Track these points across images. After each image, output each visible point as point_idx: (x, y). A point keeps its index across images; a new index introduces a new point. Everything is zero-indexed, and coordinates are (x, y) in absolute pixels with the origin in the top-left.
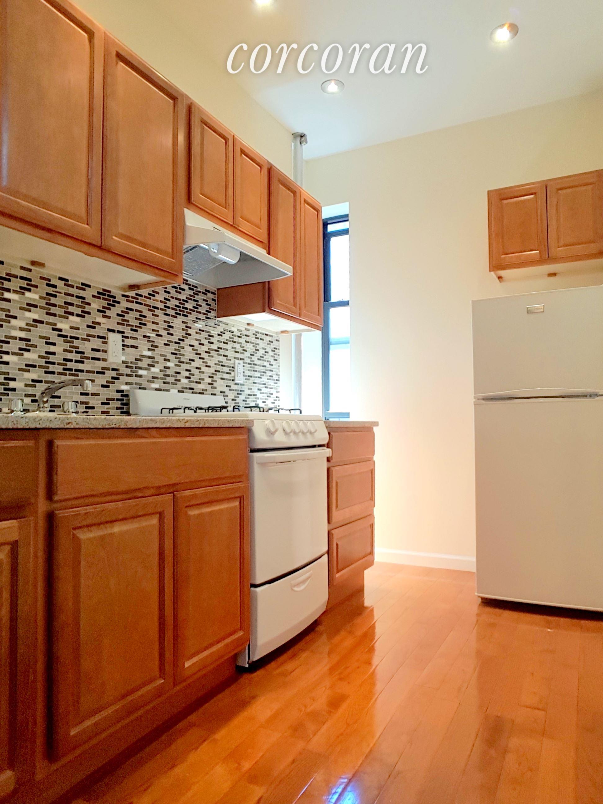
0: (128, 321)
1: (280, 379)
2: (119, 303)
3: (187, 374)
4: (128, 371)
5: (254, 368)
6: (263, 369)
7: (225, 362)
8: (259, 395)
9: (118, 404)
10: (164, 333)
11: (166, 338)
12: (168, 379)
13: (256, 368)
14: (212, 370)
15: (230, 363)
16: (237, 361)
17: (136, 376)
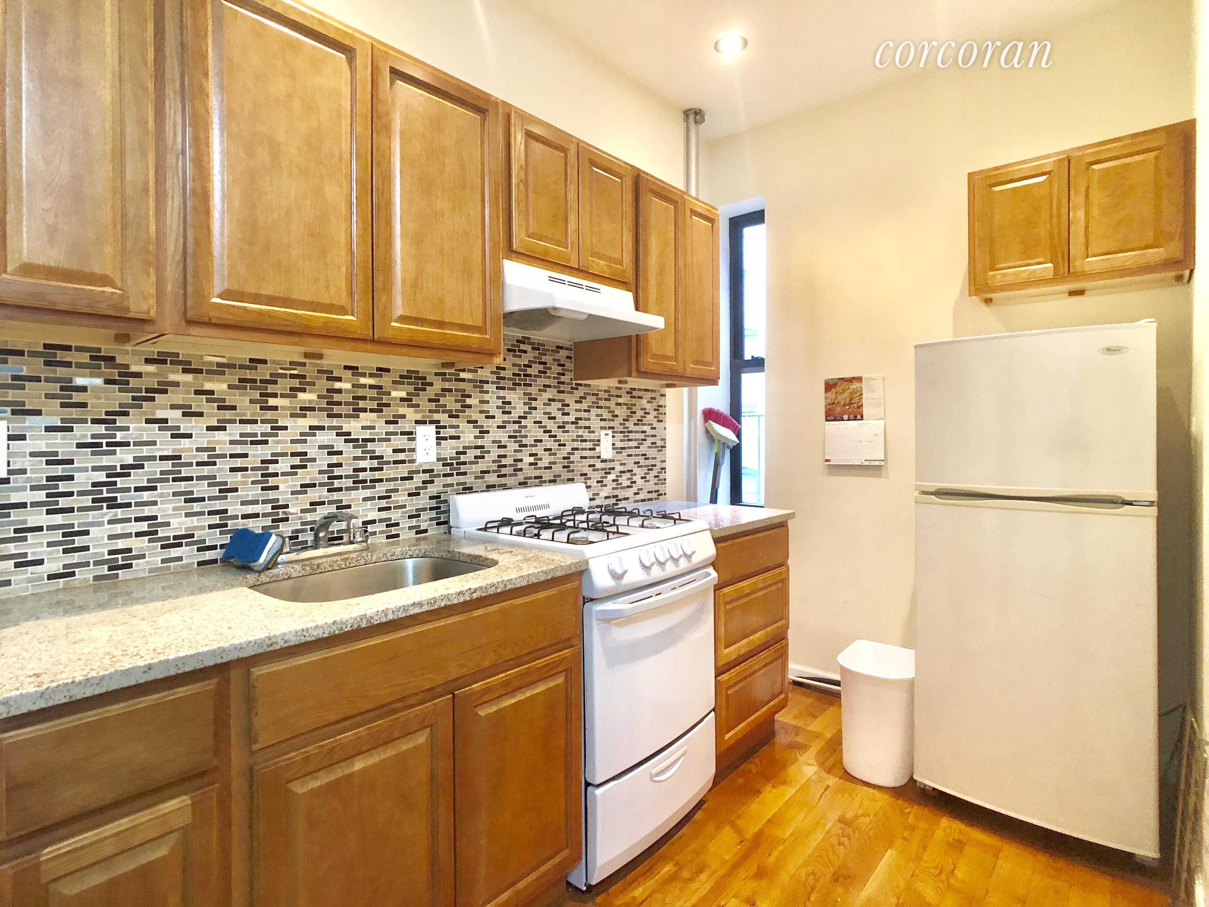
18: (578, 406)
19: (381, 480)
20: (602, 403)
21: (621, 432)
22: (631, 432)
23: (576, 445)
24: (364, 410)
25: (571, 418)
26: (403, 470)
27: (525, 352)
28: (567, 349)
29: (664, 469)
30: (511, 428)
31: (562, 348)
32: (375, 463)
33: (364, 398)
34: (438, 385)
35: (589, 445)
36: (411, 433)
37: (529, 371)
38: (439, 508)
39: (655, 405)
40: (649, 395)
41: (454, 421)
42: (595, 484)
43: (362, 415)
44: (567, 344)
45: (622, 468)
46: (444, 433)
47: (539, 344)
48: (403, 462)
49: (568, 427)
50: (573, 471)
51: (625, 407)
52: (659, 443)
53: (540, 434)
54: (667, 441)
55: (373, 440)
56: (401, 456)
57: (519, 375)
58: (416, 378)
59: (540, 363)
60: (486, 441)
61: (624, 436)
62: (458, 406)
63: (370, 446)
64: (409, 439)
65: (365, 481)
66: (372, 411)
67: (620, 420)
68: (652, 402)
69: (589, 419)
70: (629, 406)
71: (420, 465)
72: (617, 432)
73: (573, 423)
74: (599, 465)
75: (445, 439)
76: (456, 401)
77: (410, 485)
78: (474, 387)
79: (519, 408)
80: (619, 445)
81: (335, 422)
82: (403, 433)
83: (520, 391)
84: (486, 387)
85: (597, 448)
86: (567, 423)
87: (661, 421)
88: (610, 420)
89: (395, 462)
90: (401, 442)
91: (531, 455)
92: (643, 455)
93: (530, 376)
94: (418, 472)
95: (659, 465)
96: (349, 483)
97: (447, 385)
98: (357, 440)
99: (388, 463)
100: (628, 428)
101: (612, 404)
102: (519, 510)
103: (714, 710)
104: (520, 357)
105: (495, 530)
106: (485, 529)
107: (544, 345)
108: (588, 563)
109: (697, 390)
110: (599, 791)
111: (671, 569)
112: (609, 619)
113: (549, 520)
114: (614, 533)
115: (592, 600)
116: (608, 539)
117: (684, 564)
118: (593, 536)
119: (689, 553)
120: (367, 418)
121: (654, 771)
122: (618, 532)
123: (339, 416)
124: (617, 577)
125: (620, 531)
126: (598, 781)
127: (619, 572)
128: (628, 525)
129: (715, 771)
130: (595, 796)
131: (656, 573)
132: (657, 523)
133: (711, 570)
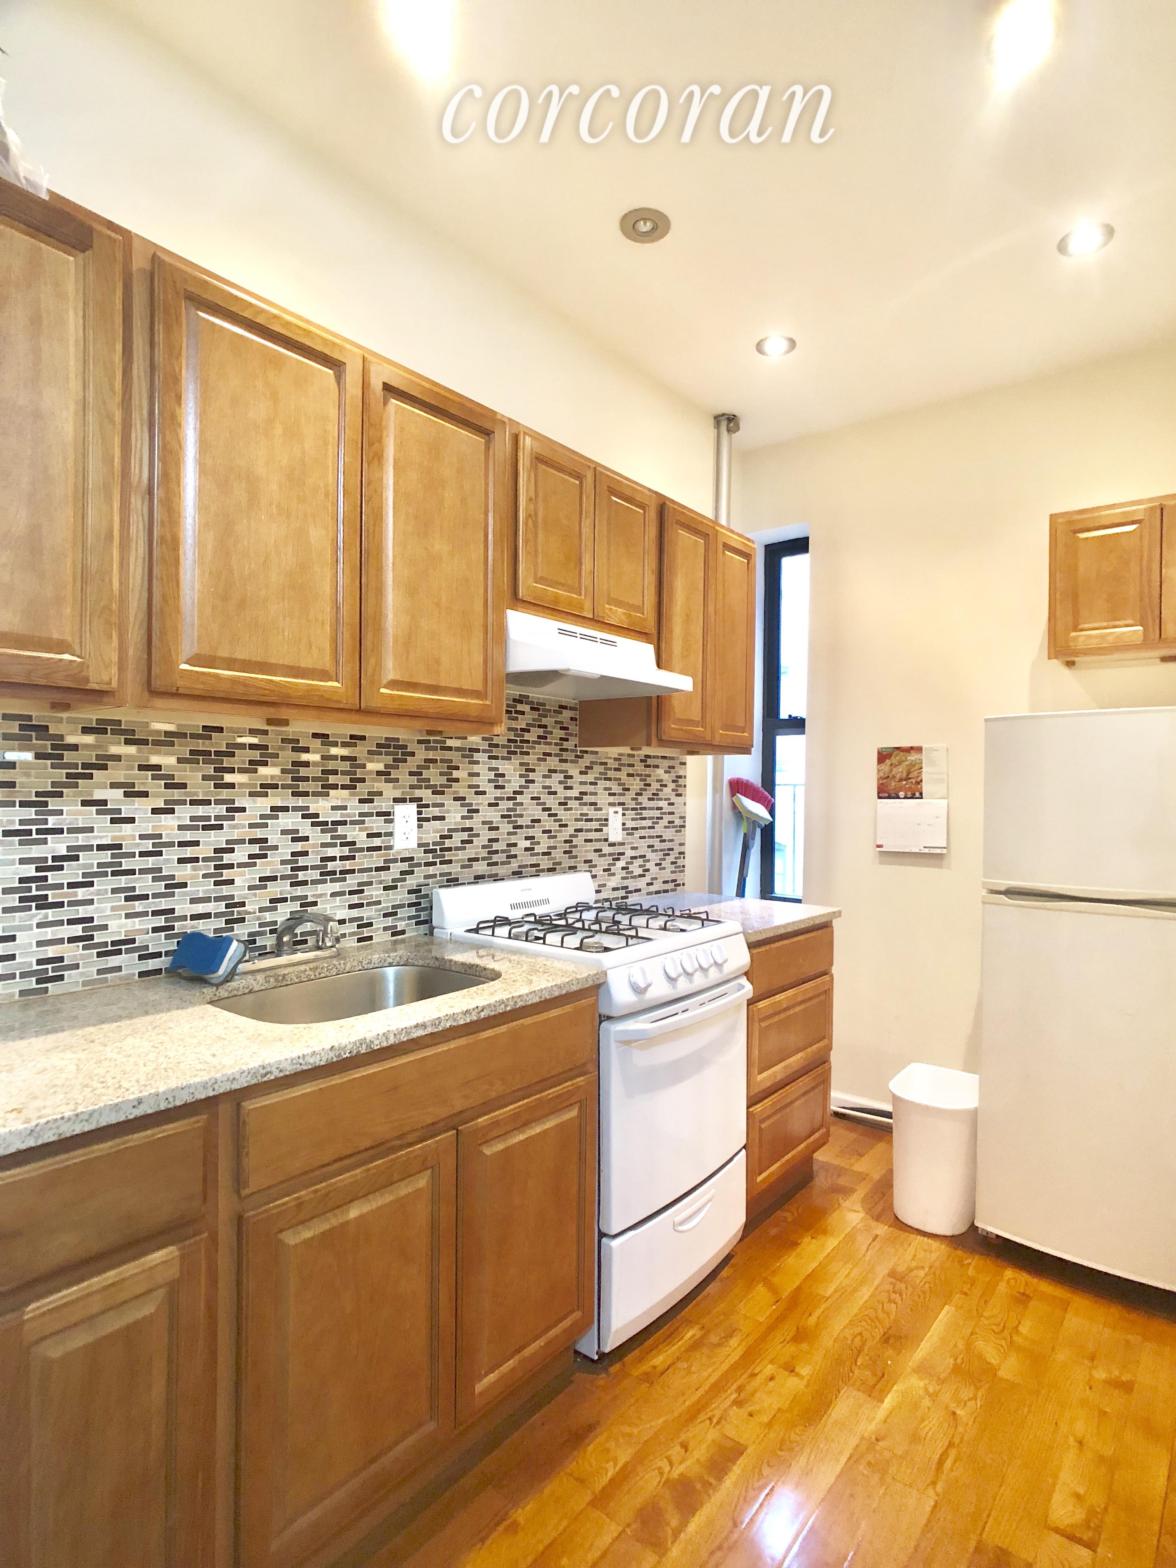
0: (429, 780)
1: (687, 824)
2: (413, 754)
3: (527, 844)
4: (430, 858)
5: (641, 814)
6: (657, 813)
7: (592, 813)
8: (650, 855)
9: (413, 911)
10: (489, 788)
11: (492, 794)
12: (495, 858)
13: (645, 813)
14: (570, 830)
15: (599, 815)
16: (612, 810)
17: (441, 863)
18: (583, 778)
19: (352, 871)
20: (611, 774)
21: (633, 809)
22: (645, 809)
23: (580, 825)
24: (335, 787)
25: (575, 793)
26: (377, 859)
27: (523, 713)
28: (572, 709)
29: (683, 853)
30: (505, 805)
31: (565, 708)
32: (346, 851)
33: (335, 772)
34: (422, 754)
35: (595, 825)
36: (388, 814)
37: (527, 736)
38: (419, 904)
39: (673, 775)
40: (666, 763)
41: (439, 799)
42: (602, 872)
43: (332, 792)
44: (572, 702)
45: (633, 853)
46: (427, 813)
47: (538, 704)
48: (378, 848)
49: (572, 804)
50: (576, 857)
51: (638, 778)
52: (678, 822)
53: (538, 813)
54: (687, 820)
55: (344, 823)
56: (377, 842)
57: (516, 741)
58: (395, 747)
59: (540, 726)
60: (475, 823)
61: (636, 814)
62: (443, 780)
63: (341, 831)
64: (386, 821)
65: (334, 873)
66: (344, 787)
67: (631, 794)
68: (670, 772)
69: (596, 794)
70: (644, 778)
71: (398, 853)
72: (627, 809)
73: (576, 798)
74: (606, 850)
75: (427, 820)
76: (441, 774)
77: (387, 877)
78: (463, 756)
79: (514, 782)
80: (630, 824)
81: (301, 802)
82: (379, 814)
83: (516, 761)
84: (477, 756)
85: (604, 828)
86: (570, 798)
87: (680, 795)
88: (620, 794)
89: (370, 849)
90: (377, 824)
91: (527, 838)
92: (658, 837)
93: (528, 742)
94: (395, 861)
95: (678, 849)
96: (315, 875)
97: (431, 755)
98: (326, 823)
99: (361, 850)
100: (641, 804)
101: (622, 775)
102: (513, 907)
103: (744, 1147)
104: (517, 719)
105: (490, 932)
106: (476, 931)
107: (544, 705)
108: (606, 974)
109: (723, 759)
110: (615, 1243)
111: (699, 981)
112: (628, 1042)
113: (551, 920)
114: (632, 937)
115: (609, 1018)
116: (627, 945)
117: (714, 975)
118: (607, 940)
119: (720, 961)
120: (338, 796)
121: (678, 1219)
122: (637, 937)
123: (306, 794)
124: (638, 990)
125: (640, 935)
126: (614, 1232)
127: (642, 985)
128: (647, 927)
129: (745, 1219)
130: (610, 1248)
131: (683, 986)
132: (680, 924)
133: (744, 981)
